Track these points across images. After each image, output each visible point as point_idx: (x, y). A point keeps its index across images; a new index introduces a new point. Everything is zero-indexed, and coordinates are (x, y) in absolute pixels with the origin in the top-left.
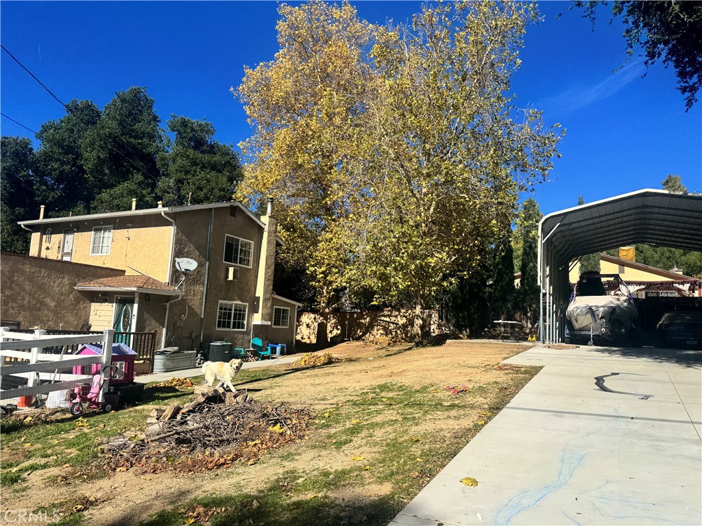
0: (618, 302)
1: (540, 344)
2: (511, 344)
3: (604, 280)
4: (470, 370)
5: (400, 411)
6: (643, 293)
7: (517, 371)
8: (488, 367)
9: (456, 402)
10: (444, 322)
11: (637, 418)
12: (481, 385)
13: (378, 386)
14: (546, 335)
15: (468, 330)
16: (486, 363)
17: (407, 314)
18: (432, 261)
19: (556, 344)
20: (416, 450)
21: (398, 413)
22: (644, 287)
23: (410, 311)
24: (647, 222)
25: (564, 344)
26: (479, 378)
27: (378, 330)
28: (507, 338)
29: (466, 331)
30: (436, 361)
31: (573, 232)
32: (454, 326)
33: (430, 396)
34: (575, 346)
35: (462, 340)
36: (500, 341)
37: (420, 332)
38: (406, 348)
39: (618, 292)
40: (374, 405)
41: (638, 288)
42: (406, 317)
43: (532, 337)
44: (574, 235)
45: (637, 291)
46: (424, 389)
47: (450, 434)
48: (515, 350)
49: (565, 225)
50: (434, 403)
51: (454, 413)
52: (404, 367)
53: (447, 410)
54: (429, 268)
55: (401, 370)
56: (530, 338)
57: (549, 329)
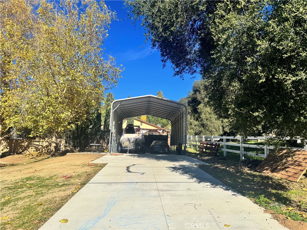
0: (139, 137)
1: (108, 153)
2: (97, 154)
3: (135, 128)
4: (75, 167)
5: (35, 190)
6: (148, 133)
7: (96, 166)
8: (84, 165)
9: (66, 183)
10: (68, 144)
11: (139, 183)
12: (79, 174)
13: (26, 178)
14: (111, 149)
15: (79, 148)
16: (83, 163)
17: (49, 141)
18: (63, 116)
19: (115, 153)
20: (40, 209)
21: (34, 191)
22: (148, 131)
23: (50, 139)
24: (150, 107)
25: (118, 153)
26: (79, 170)
27: (32, 149)
28: (95, 151)
29: (78, 149)
30: (60, 163)
31: (125, 108)
32: (72, 146)
33: (53, 181)
34: (122, 154)
35: (75, 153)
36: (92, 153)
37: (54, 150)
38: (46, 157)
39: (140, 133)
40: (21, 188)
41: (146, 131)
42: (48, 142)
43: (106, 151)
44: (125, 109)
45: (146, 132)
46: (51, 178)
47: (59, 199)
48: (98, 156)
49: (122, 105)
50: (54, 184)
51: (63, 188)
52: (42, 168)
53: (60, 187)
54: (61, 119)
55: (40, 169)
56: (105, 151)
57: (113, 147)
